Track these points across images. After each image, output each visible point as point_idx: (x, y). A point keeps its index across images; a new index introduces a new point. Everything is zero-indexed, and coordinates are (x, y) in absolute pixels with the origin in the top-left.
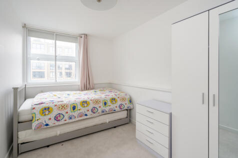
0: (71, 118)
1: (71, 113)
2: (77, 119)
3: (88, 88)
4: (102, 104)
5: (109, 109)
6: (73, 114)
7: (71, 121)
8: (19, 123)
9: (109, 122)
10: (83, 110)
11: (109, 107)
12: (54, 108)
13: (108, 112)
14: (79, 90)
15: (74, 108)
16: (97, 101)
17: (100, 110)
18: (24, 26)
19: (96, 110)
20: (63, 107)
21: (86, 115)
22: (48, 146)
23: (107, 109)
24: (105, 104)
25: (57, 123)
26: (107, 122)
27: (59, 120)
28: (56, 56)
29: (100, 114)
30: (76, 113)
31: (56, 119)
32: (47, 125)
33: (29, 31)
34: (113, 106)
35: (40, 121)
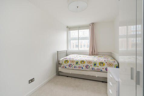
0: (75, 67)
1: (75, 65)
2: (77, 69)
3: (94, 54)
4: (92, 64)
5: (97, 69)
6: (76, 66)
7: (75, 69)
8: (59, 64)
9: (98, 77)
10: (81, 65)
11: (97, 67)
12: (69, 61)
13: (96, 70)
14: (88, 55)
15: (77, 63)
16: (90, 62)
17: (91, 68)
18: (67, 27)
19: (89, 67)
20: (73, 61)
21: (82, 68)
22: (67, 76)
23: (96, 68)
24: (95, 65)
25: (70, 68)
26: (97, 76)
27: (70, 67)
28: (78, 38)
29: (91, 70)
30: (77, 66)
31: (69, 66)
32: (66, 67)
33: (69, 28)
34: (100, 67)
35: (64, 65)
